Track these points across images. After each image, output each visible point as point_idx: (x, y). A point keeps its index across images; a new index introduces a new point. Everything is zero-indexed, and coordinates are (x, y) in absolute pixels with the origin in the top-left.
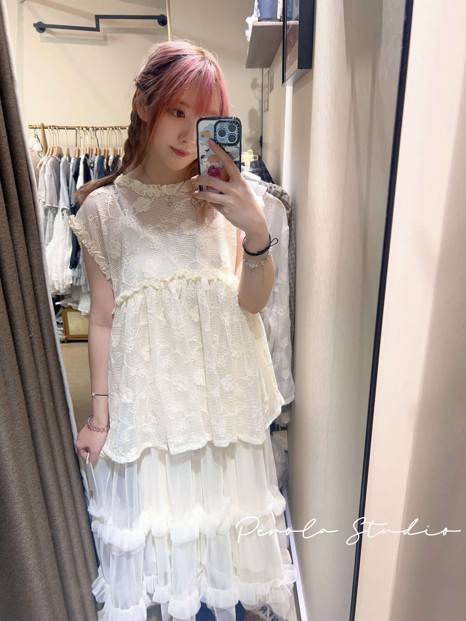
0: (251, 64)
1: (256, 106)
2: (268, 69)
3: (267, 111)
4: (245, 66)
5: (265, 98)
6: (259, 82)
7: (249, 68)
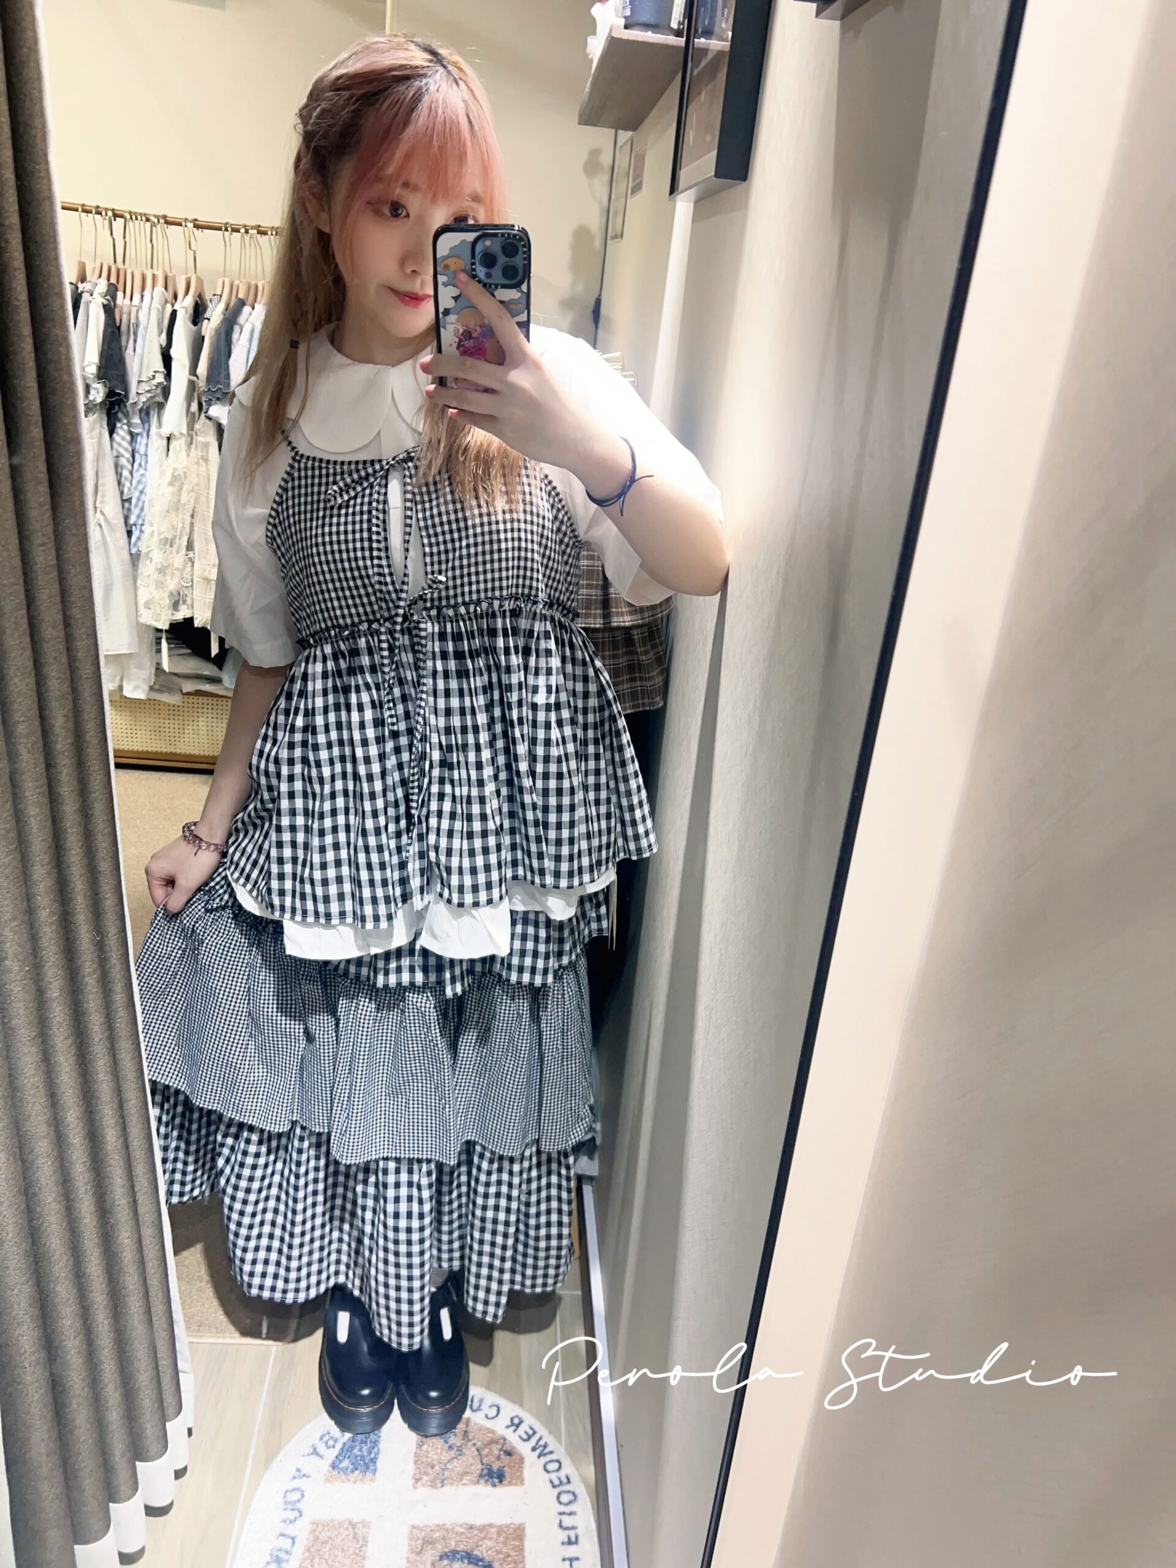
0: (591, 117)
1: (594, 221)
2: (629, 134)
3: (618, 240)
4: (577, 121)
5: (618, 202)
6: (605, 160)
7: (585, 124)
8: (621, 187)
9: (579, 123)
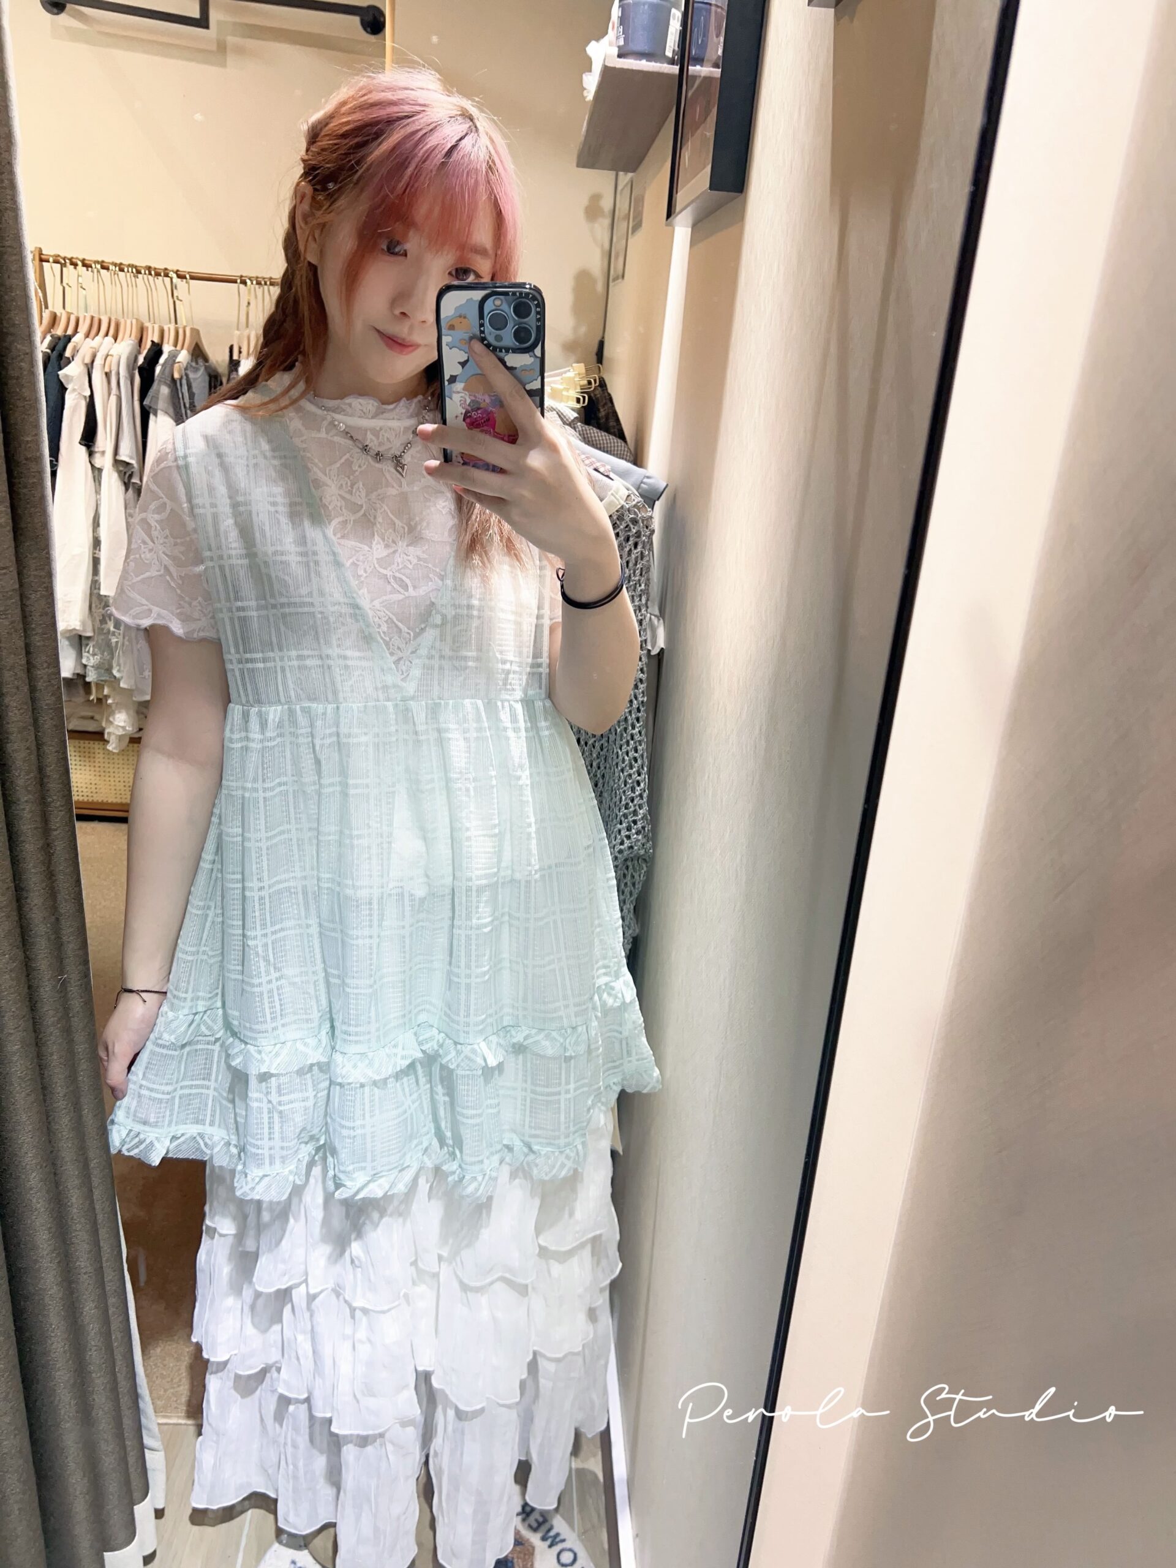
0: (589, 158)
1: (594, 263)
2: (630, 175)
3: (620, 280)
4: (574, 162)
5: (619, 245)
6: (607, 204)
7: (584, 166)
8: (621, 227)
9: (578, 166)
